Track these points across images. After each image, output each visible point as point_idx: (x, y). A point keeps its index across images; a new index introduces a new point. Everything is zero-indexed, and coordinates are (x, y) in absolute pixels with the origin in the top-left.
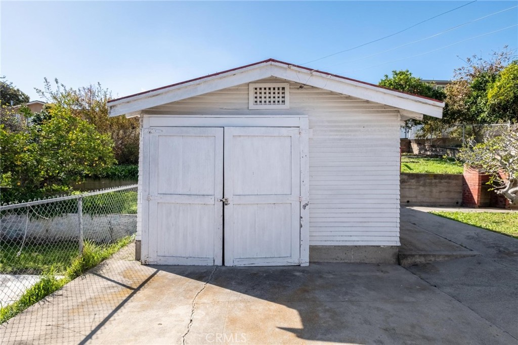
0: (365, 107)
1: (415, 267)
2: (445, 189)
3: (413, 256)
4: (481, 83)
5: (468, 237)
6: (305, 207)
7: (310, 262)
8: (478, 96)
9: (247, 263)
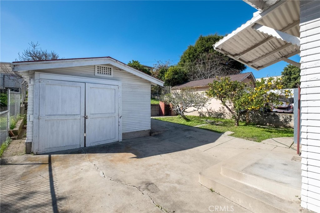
0: (140, 80)
1: (155, 136)
2: (154, 110)
3: (154, 132)
4: (163, 71)
5: (166, 125)
6: (120, 118)
7: (123, 140)
8: (162, 76)
9: (96, 144)
